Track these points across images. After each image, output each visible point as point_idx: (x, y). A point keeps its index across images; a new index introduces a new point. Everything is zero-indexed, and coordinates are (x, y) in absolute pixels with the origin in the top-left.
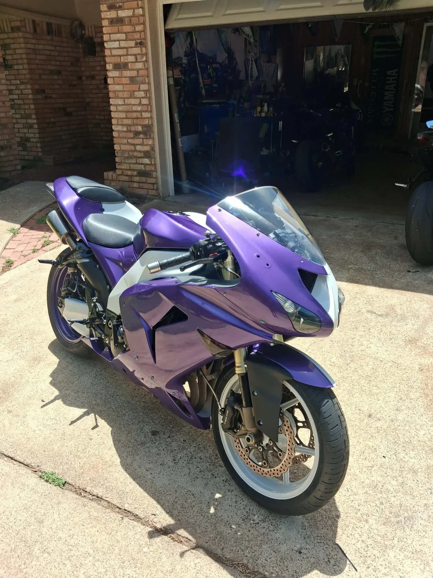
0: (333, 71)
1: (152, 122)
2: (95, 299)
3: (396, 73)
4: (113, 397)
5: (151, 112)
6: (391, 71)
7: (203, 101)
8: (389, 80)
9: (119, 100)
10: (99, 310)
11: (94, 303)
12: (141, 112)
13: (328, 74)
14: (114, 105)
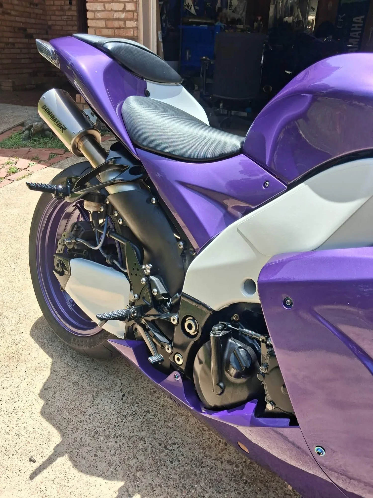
0: (289, 19)
1: (138, 33)
2: (147, 268)
3: (363, 19)
4: (166, 448)
5: (137, 20)
6: (358, 18)
7: (190, 20)
8: (354, 27)
9: (98, 4)
10: (158, 292)
11: (147, 277)
12: (124, 20)
13: (287, 21)
14: (92, 11)
